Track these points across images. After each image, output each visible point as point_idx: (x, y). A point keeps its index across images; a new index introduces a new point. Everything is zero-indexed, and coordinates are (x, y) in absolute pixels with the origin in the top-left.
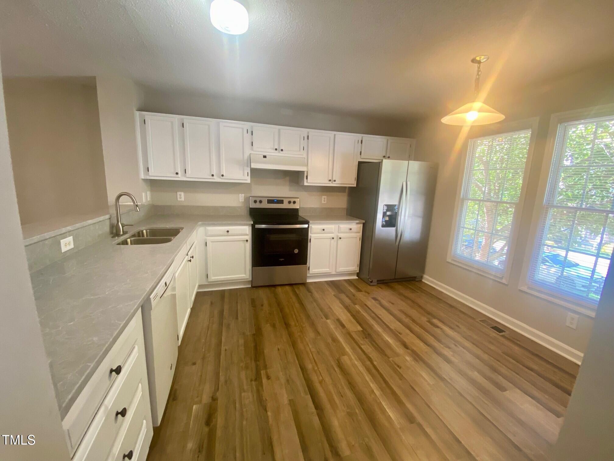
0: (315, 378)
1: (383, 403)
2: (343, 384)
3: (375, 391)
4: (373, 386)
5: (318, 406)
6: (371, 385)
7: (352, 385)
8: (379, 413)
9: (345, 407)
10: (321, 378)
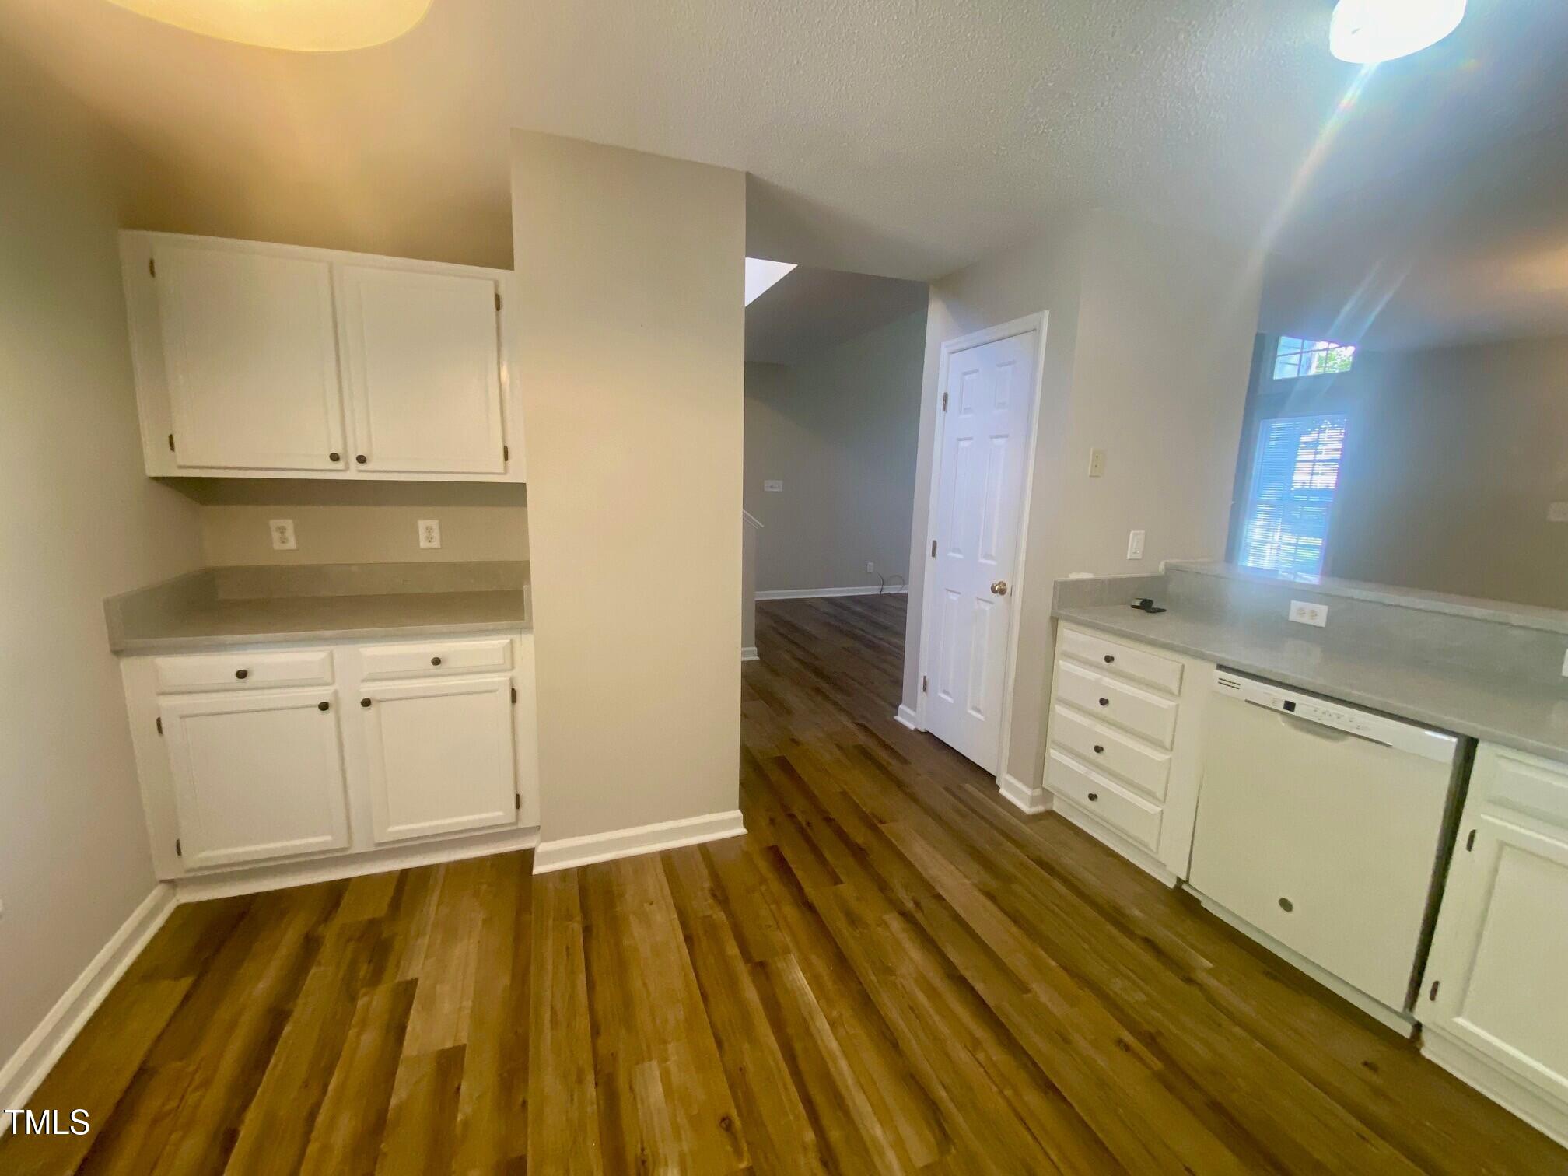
0: (998, 1055)
1: (812, 997)
2: (914, 1042)
3: (827, 1026)
4: (830, 1043)
5: (961, 983)
6: (834, 1045)
7: (889, 1041)
8: (826, 978)
9: (901, 983)
10: (981, 1056)
